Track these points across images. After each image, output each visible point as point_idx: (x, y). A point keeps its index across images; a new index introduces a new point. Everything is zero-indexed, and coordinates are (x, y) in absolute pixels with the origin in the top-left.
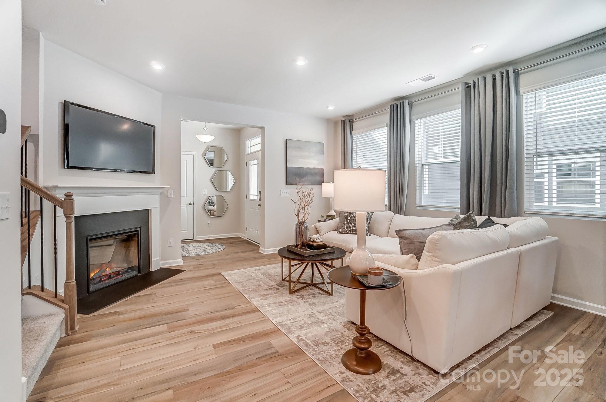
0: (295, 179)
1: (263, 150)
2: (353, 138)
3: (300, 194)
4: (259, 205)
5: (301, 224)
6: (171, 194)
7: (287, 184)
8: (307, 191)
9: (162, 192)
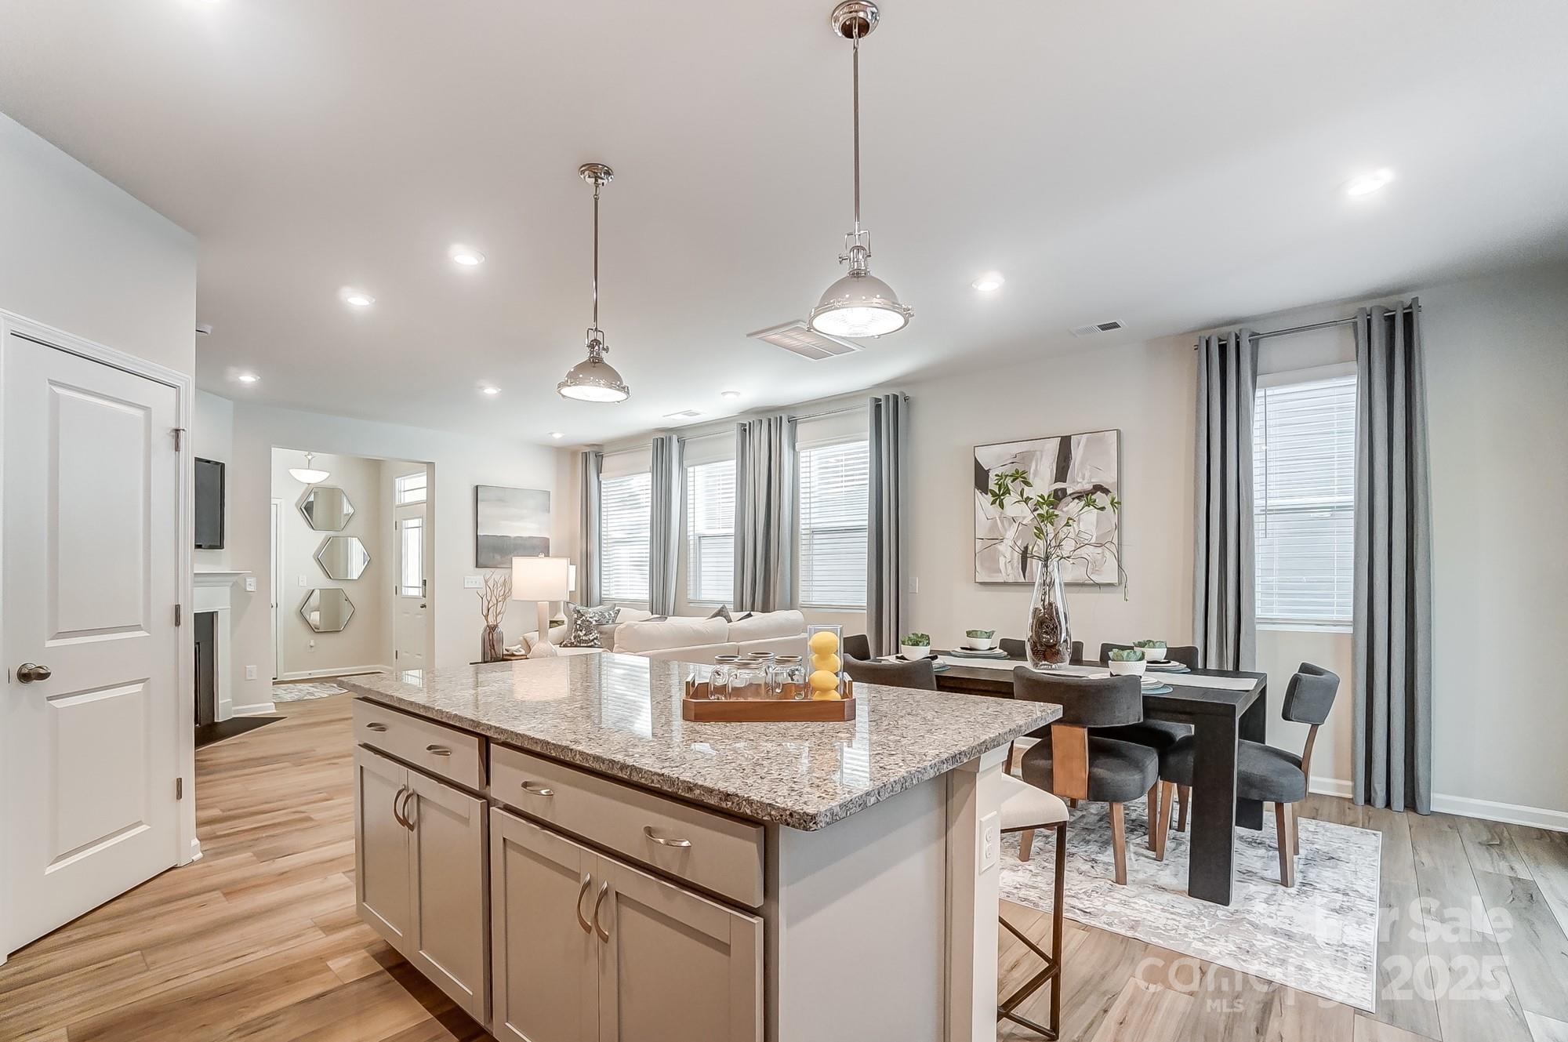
0: (494, 557)
1: (430, 502)
2: (602, 486)
3: (491, 584)
4: (423, 606)
5: (492, 629)
6: (251, 585)
7: (477, 567)
8: (502, 579)
9: (235, 582)
